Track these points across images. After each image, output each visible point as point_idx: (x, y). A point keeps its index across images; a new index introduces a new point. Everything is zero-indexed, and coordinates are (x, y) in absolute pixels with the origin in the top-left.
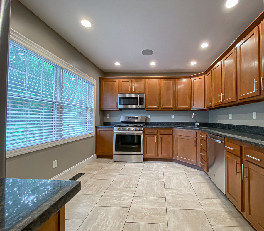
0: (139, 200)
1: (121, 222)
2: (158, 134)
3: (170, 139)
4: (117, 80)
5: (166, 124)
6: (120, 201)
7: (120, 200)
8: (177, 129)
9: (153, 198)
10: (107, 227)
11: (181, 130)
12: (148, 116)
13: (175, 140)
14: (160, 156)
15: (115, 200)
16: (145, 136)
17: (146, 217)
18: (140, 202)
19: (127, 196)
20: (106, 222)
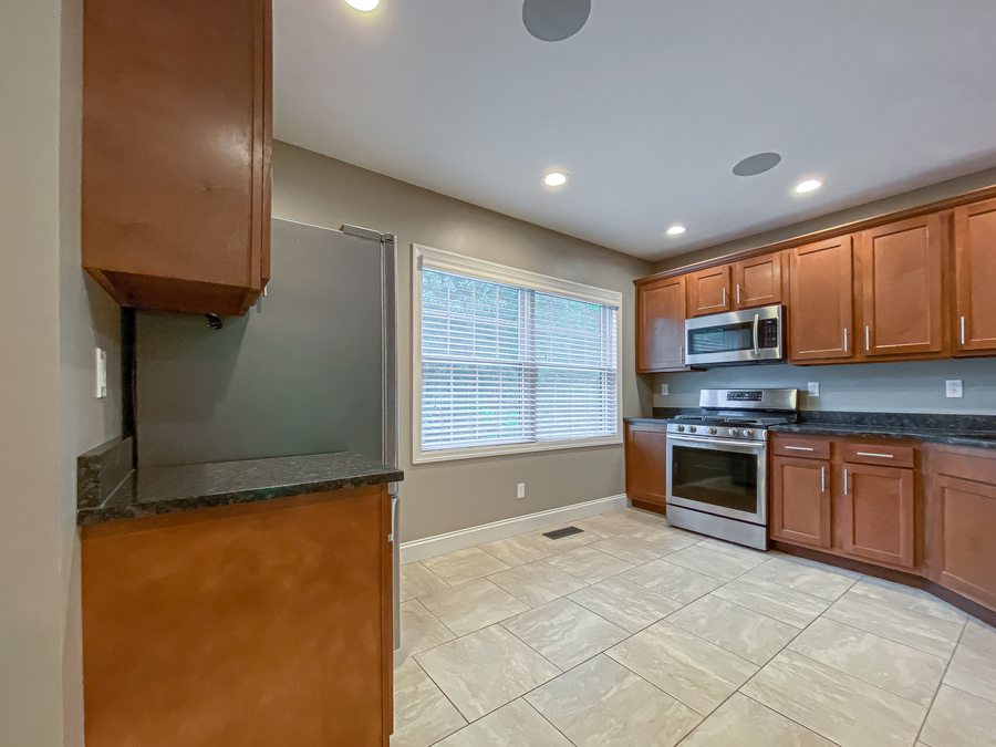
0: (669, 633)
1: (596, 648)
2: (837, 460)
3: (902, 487)
4: (682, 279)
5: (906, 421)
6: (621, 613)
7: (621, 609)
8: (941, 447)
9: (717, 648)
10: (562, 638)
11: (964, 450)
12: (813, 388)
13: (929, 494)
14: (847, 549)
15: (611, 604)
16: (777, 461)
17: (659, 672)
18: (670, 637)
19: (646, 610)
20: (566, 631)
